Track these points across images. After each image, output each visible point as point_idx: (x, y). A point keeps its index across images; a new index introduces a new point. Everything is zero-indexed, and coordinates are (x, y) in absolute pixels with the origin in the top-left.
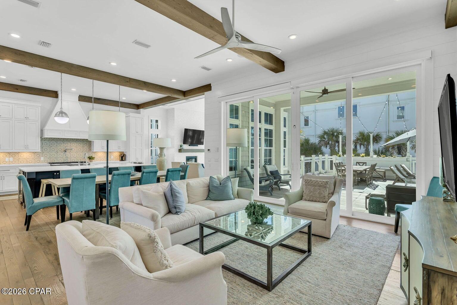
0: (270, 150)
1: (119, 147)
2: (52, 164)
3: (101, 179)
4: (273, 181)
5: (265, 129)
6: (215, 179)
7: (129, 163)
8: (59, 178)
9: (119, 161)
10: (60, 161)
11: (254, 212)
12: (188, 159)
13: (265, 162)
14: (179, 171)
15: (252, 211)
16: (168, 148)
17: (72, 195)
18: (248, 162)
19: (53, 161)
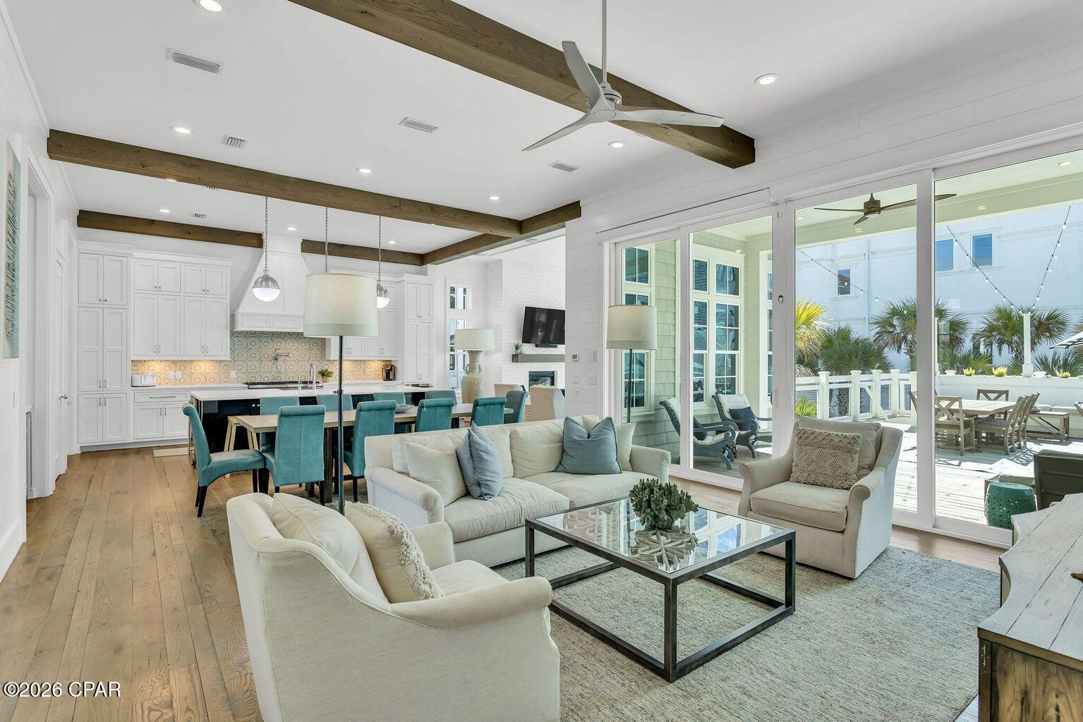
0: (733, 357)
1: (381, 351)
2: (251, 385)
4: (734, 434)
5: (719, 306)
6: (576, 423)
7: (401, 386)
8: (259, 414)
9: (381, 381)
10: (266, 380)
11: (649, 501)
12: (535, 378)
13: (717, 386)
14: (502, 404)
15: (645, 499)
16: (488, 353)
17: (279, 449)
18: (672, 385)
19: (253, 380)
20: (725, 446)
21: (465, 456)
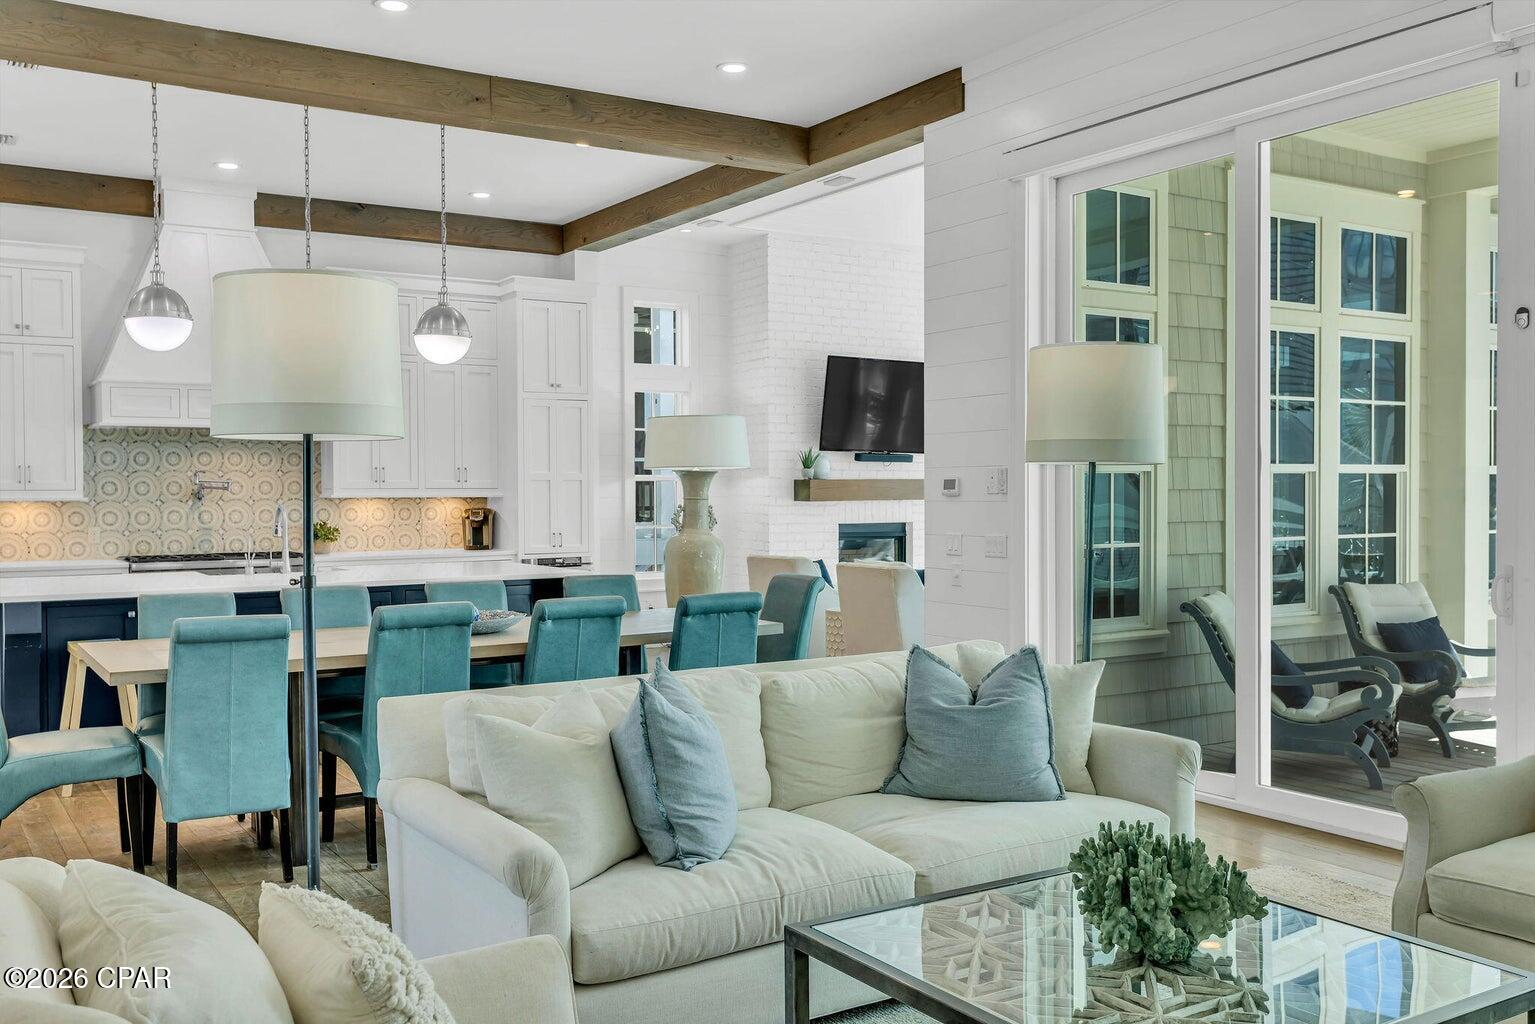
0: (1389, 481)
1: (460, 474)
2: (138, 561)
3: (341, 646)
4: (1388, 693)
5: (1347, 343)
6: (941, 662)
7: (509, 564)
8: (135, 637)
9: (461, 551)
10: (175, 550)
11: (1124, 886)
12: (855, 541)
13: (1345, 561)
14: (751, 610)
15: (1112, 879)
16: (731, 476)
17: (173, 728)
18: (1217, 559)
19: (144, 551)
20: (1363, 723)
21: (633, 752)
